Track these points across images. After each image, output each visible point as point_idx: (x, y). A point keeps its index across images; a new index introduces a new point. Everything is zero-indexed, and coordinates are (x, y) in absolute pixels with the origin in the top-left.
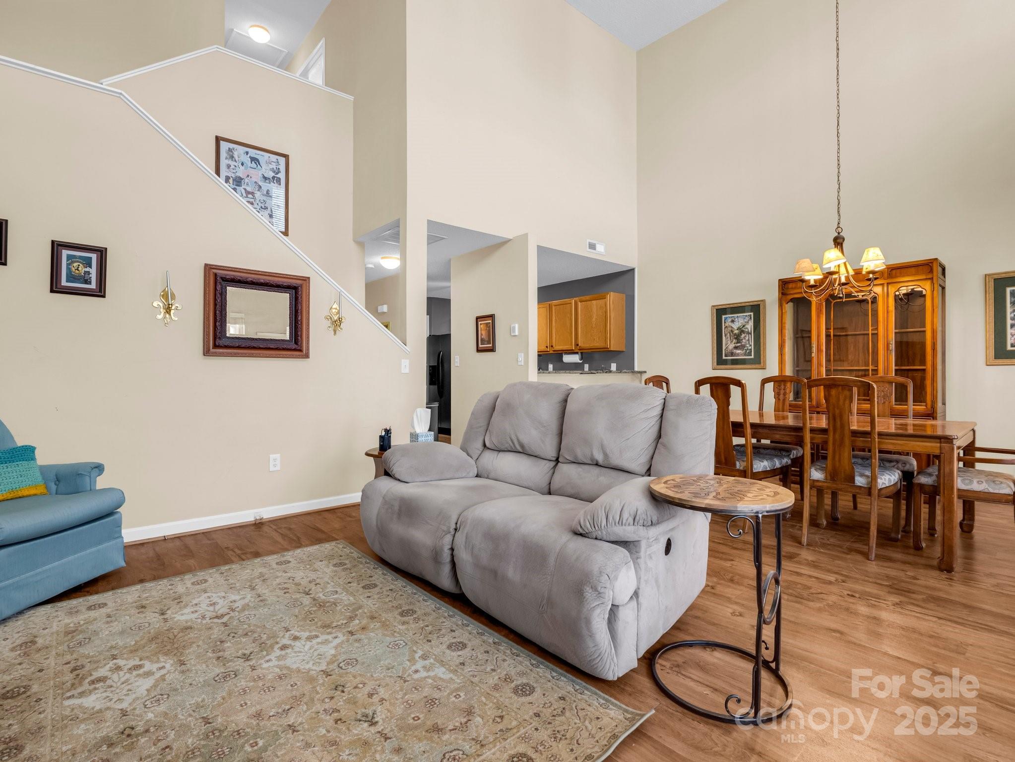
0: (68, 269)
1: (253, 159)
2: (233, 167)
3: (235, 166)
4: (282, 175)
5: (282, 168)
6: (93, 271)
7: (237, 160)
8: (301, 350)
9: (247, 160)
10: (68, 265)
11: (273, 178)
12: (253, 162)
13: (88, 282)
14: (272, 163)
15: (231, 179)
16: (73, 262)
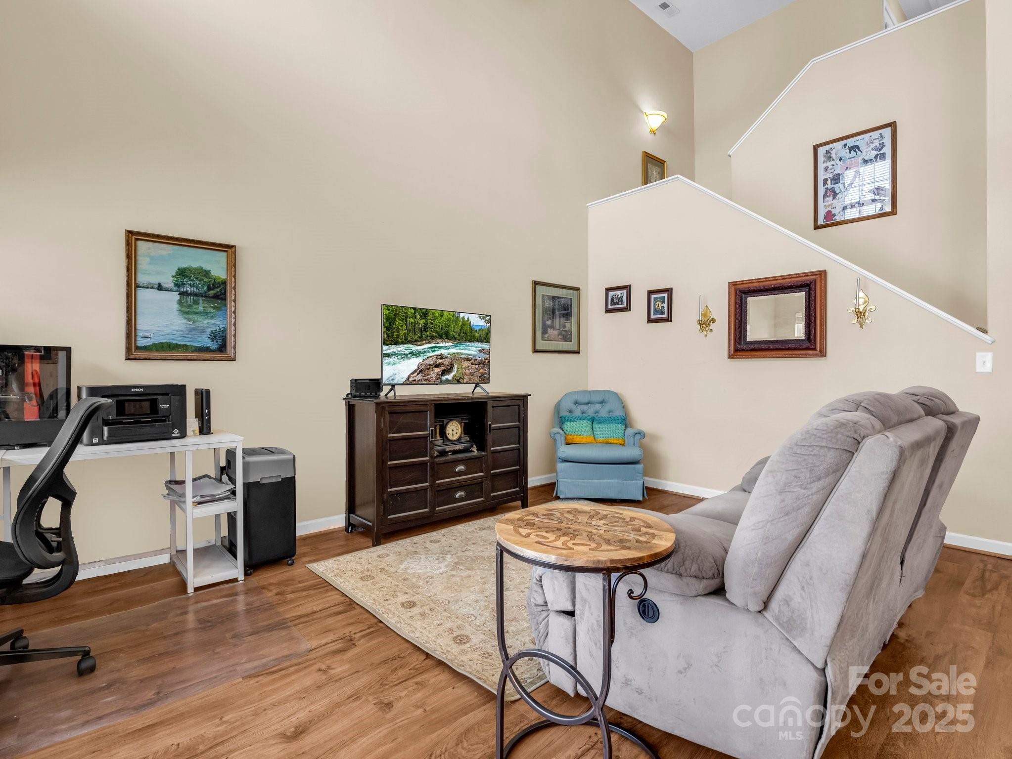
0: (654, 306)
1: (851, 149)
2: (830, 167)
3: (833, 165)
4: (887, 150)
5: (888, 141)
6: (665, 305)
7: (834, 158)
8: (815, 349)
9: (845, 153)
10: (654, 304)
11: (876, 157)
12: (852, 152)
13: (663, 313)
14: (874, 141)
15: (829, 180)
16: (657, 302)
